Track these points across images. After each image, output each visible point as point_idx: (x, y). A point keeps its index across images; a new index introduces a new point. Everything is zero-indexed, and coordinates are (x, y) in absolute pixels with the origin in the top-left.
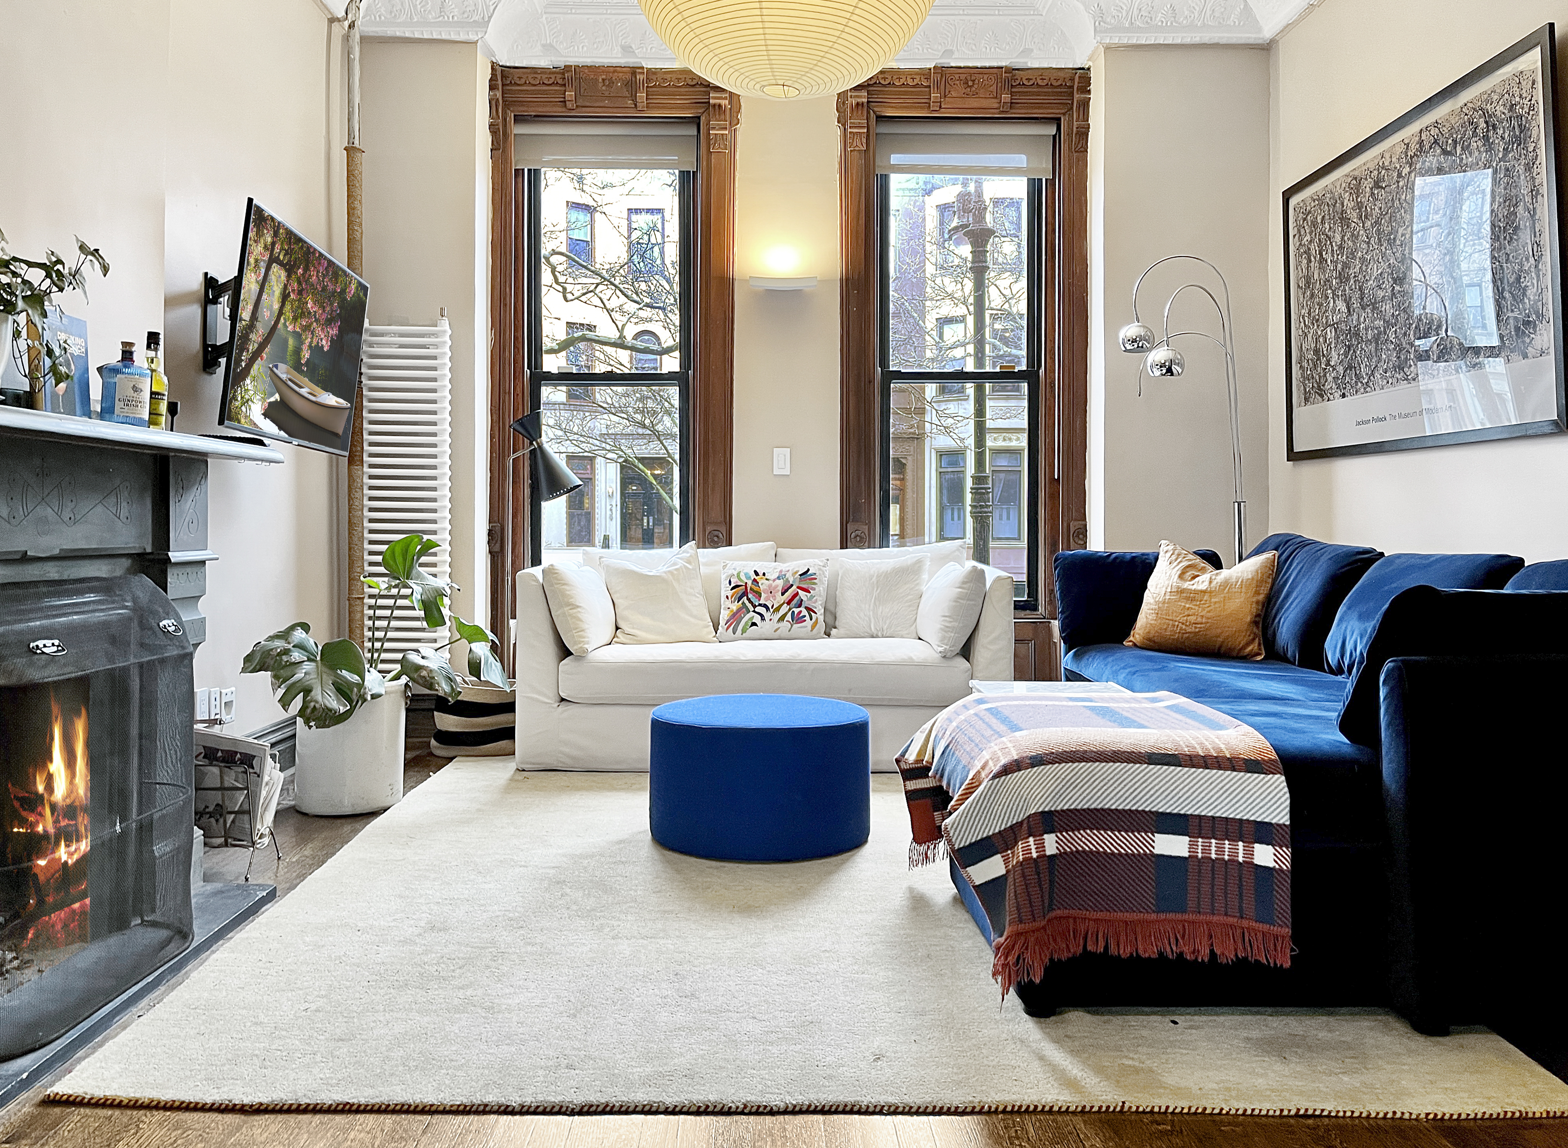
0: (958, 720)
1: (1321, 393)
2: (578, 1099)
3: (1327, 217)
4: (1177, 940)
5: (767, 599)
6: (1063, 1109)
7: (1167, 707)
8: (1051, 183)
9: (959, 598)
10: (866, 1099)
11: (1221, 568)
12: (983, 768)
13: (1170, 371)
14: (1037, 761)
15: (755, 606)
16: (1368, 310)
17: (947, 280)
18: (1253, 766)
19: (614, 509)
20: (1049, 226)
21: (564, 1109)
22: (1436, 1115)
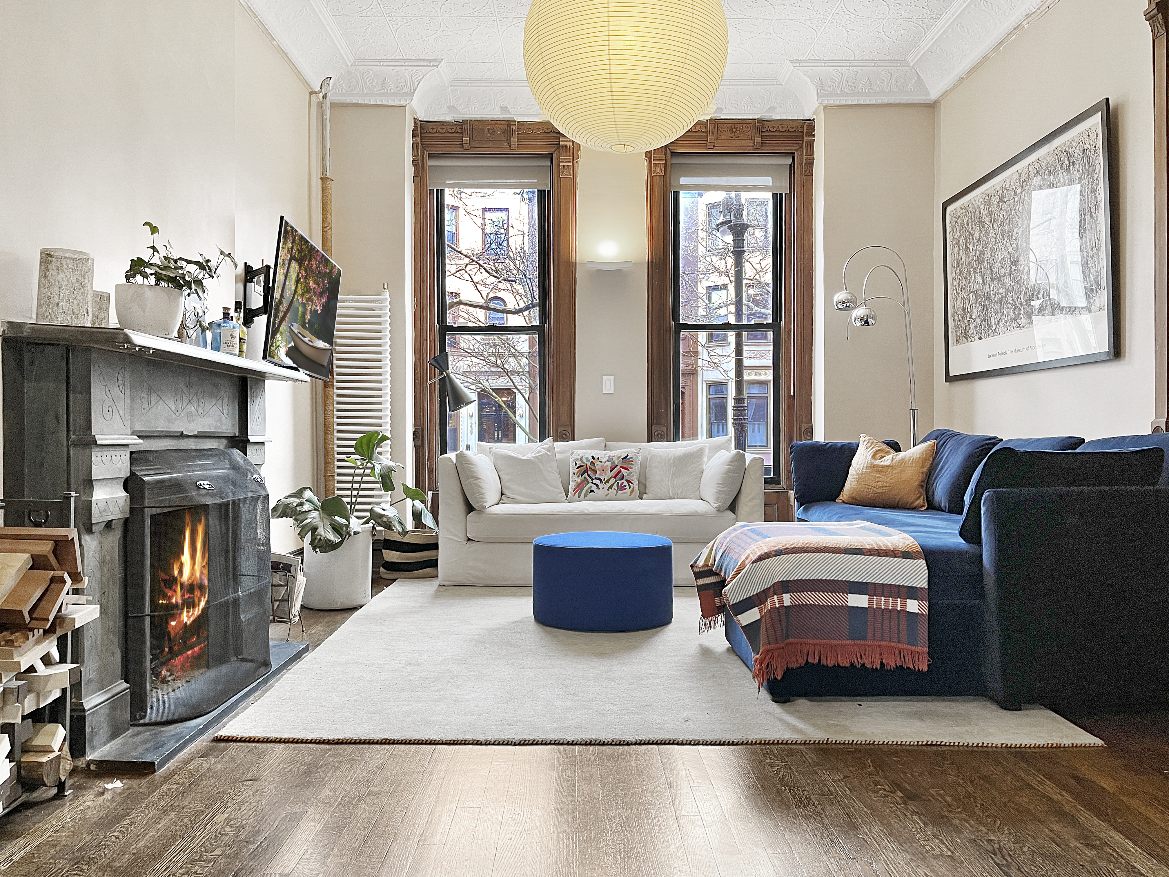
0: (730, 537)
1: (966, 336)
2: (517, 738)
3: (970, 220)
4: (861, 656)
5: (600, 475)
6: (794, 742)
7: (858, 528)
8: (788, 196)
9: (728, 471)
10: (681, 738)
11: (900, 451)
12: (747, 558)
13: (867, 322)
14: (779, 553)
15: (592, 479)
16: (995, 282)
17: (714, 258)
18: (906, 555)
19: (473, 425)
20: (787, 225)
21: (510, 743)
22: (1007, 745)
